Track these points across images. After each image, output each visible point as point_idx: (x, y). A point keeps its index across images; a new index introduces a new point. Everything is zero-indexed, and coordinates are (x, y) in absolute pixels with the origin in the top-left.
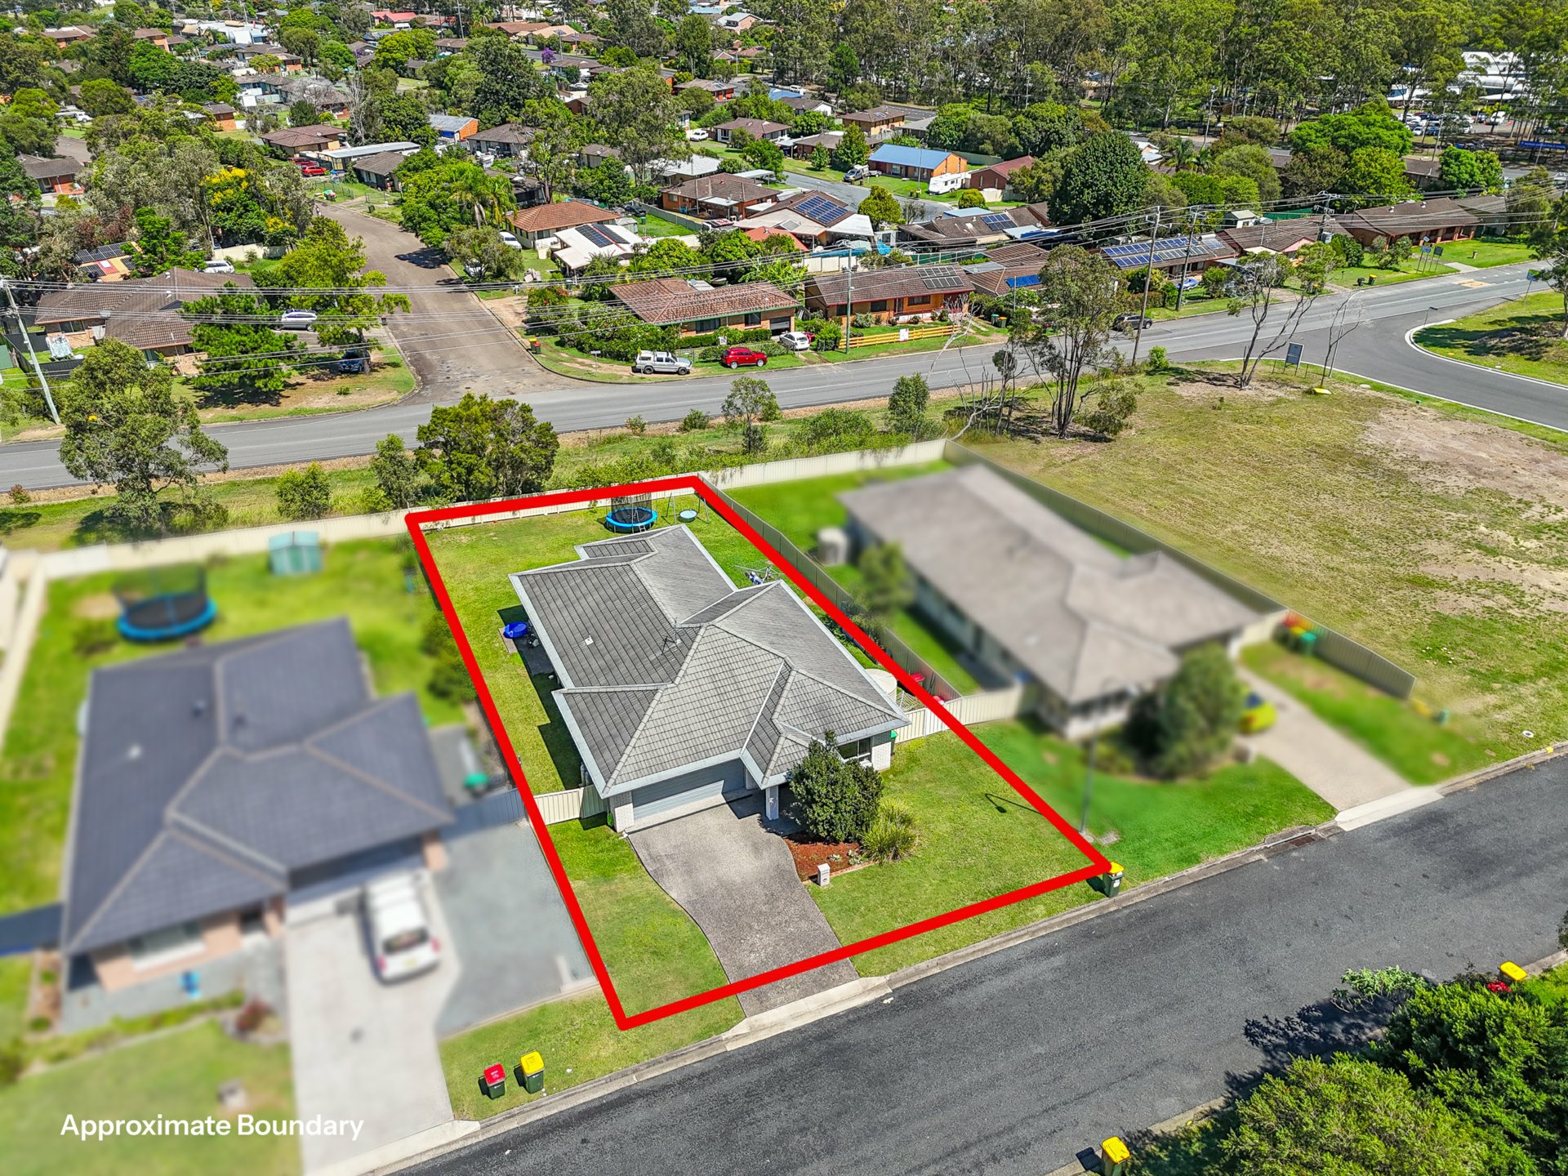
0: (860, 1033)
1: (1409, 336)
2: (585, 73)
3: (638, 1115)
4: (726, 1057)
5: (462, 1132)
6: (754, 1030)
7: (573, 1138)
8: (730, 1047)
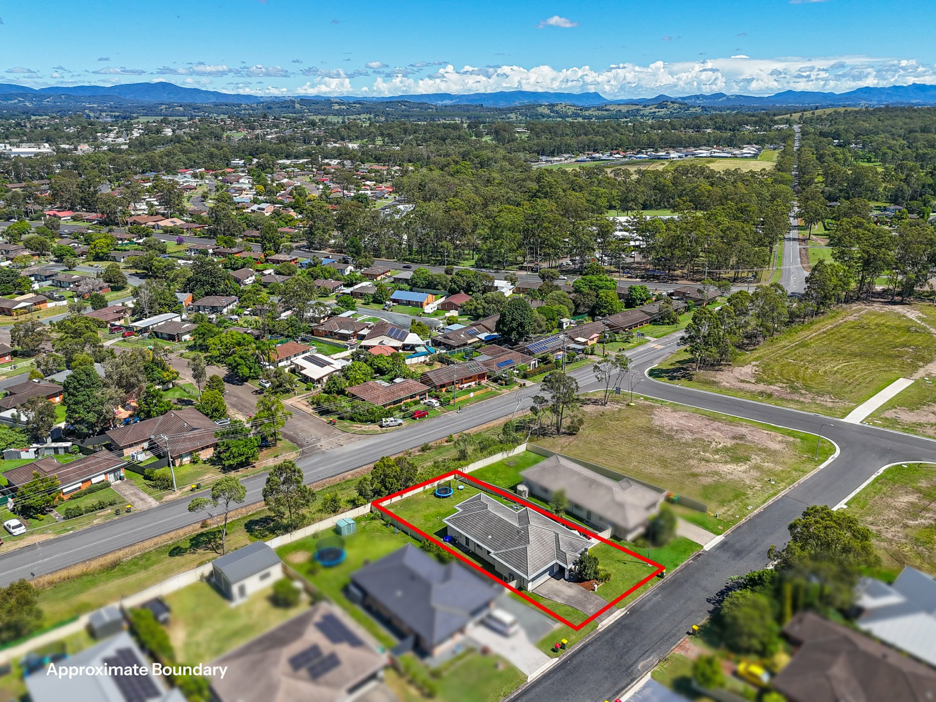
1: (646, 373)
2: (211, 251)
3: (591, 649)
5: (554, 661)
6: (603, 626)
7: (581, 656)
8: (600, 631)
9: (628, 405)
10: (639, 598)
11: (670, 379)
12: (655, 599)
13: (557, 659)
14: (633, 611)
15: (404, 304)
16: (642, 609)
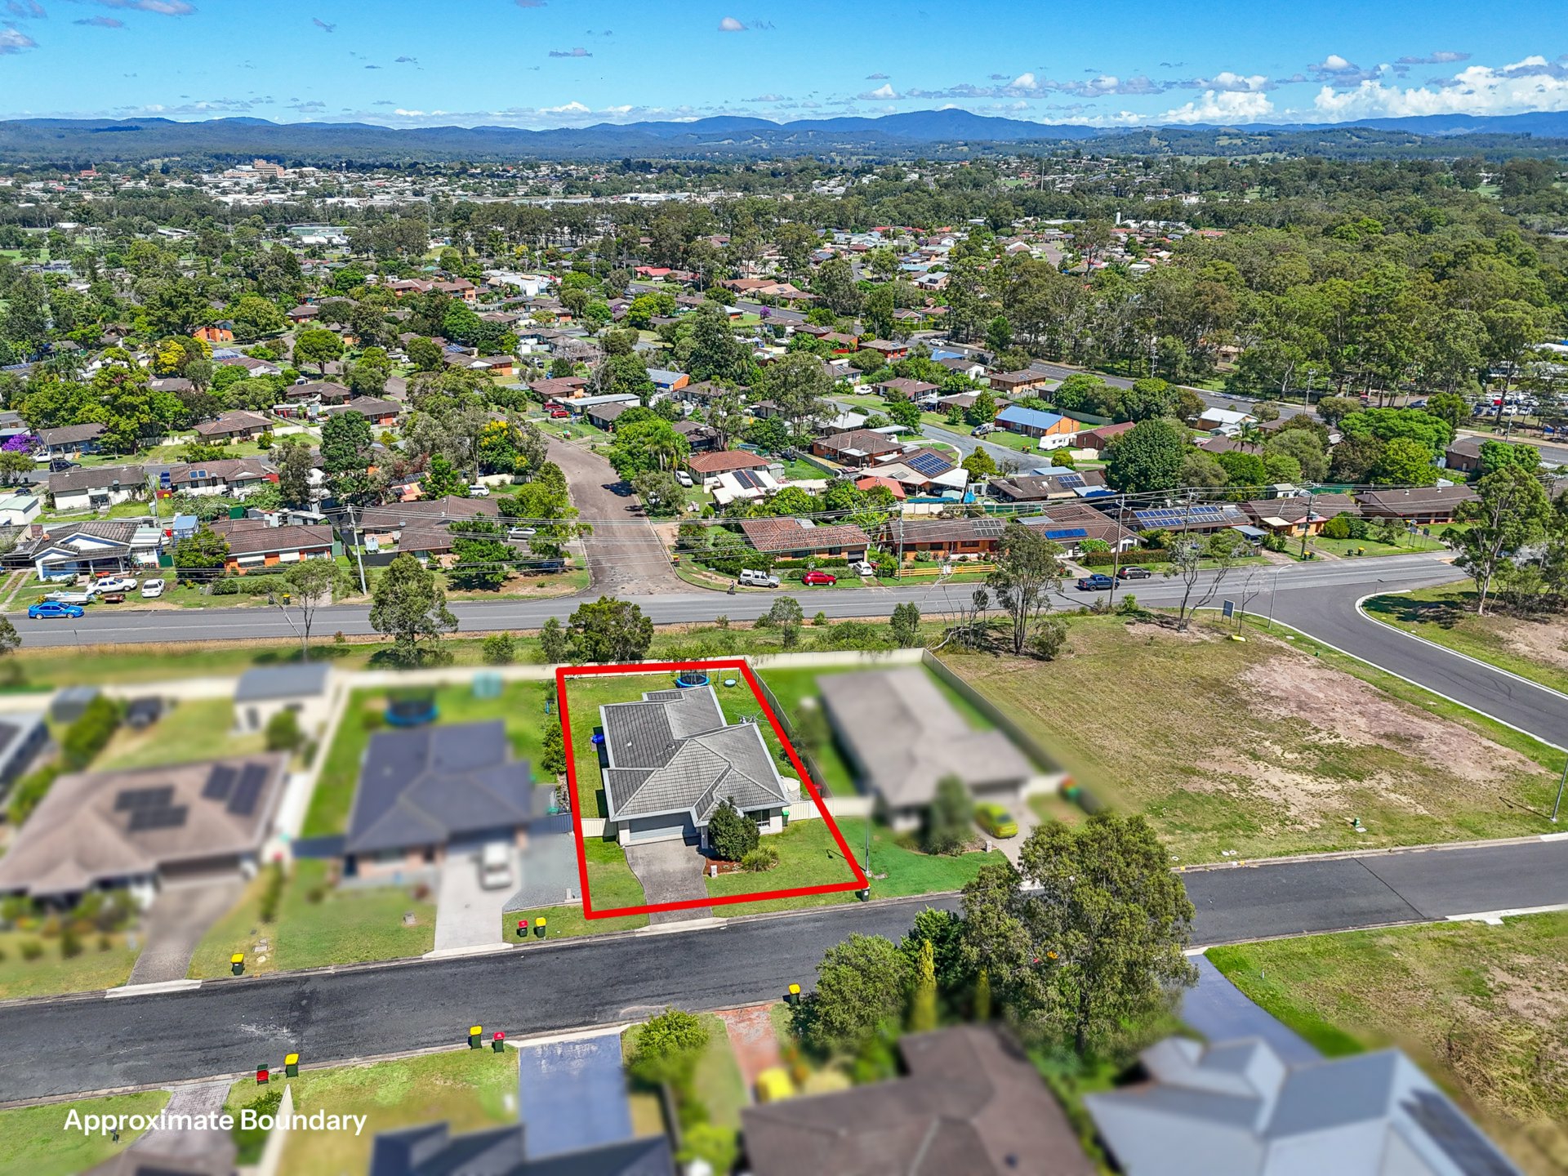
0: (703, 939)
1: (1360, 602)
2: (790, 329)
3: (585, 953)
4: (635, 938)
5: (506, 947)
6: (651, 931)
7: (554, 956)
8: (639, 935)
9: (1229, 638)
10: (773, 915)
11: (1399, 618)
12: (800, 927)
13: (511, 946)
14: (732, 929)
15: (1017, 432)
16: (756, 933)
